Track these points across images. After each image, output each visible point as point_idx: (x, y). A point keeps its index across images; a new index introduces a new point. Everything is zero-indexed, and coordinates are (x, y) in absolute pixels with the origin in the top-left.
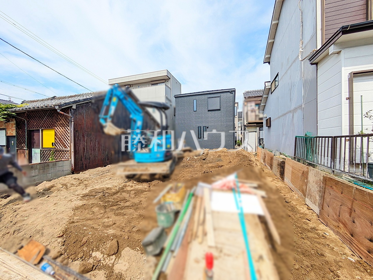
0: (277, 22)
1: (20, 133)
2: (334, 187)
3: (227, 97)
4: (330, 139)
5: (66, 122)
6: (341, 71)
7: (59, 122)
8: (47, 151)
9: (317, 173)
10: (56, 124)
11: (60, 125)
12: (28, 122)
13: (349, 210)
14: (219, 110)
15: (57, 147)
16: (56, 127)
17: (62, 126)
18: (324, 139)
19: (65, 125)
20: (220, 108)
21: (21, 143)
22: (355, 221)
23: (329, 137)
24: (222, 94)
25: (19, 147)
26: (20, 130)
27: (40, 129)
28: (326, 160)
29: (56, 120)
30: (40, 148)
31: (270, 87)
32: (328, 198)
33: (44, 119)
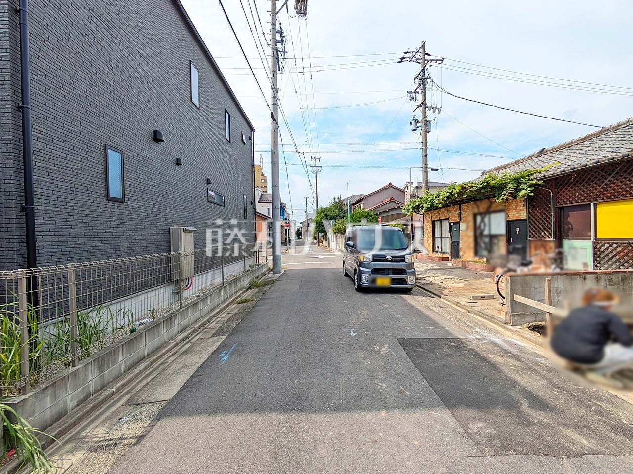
1: (536, 215)
12: (556, 194)
21: (538, 231)
25: (534, 236)
26: (536, 210)
27: (592, 204)
30: (591, 239)
33: (603, 182)
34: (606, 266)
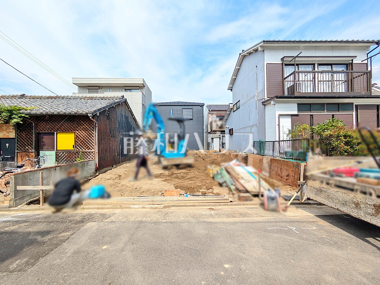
0: (239, 68)
1: (22, 136)
2: (275, 162)
3: (198, 110)
4: (272, 142)
5: (90, 126)
6: (276, 113)
7: (81, 127)
8: (65, 153)
9: (268, 158)
10: (78, 128)
11: (82, 129)
12: (36, 125)
13: (280, 169)
14: (192, 119)
15: (78, 148)
16: (77, 131)
17: (84, 130)
18: (269, 142)
19: (88, 129)
20: (193, 118)
21: (24, 146)
22: (282, 172)
23: (271, 142)
24: (194, 107)
25: (21, 149)
26: (23, 133)
27: (55, 133)
28: (271, 153)
29: (77, 125)
30: (54, 150)
31: (232, 107)
32: (272, 167)
33: (60, 123)
34: (61, 163)
